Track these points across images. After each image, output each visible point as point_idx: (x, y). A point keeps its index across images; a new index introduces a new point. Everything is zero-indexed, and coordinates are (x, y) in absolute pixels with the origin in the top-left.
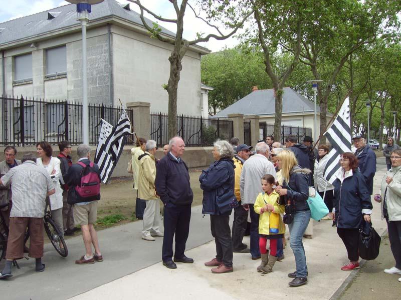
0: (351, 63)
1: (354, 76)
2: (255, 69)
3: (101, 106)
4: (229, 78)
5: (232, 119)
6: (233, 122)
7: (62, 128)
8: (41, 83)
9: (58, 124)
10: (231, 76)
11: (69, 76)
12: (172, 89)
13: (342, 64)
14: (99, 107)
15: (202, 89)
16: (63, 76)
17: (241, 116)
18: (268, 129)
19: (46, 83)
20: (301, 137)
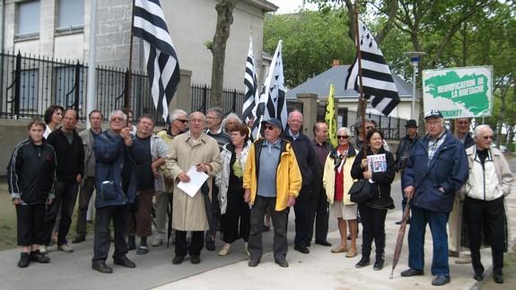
0: (464, 33)
1: (468, 52)
2: (338, 38)
3: (125, 71)
4: (303, 48)
5: (303, 100)
6: (302, 104)
7: (72, 98)
8: (50, 38)
9: (66, 93)
10: (306, 44)
11: (87, 30)
12: (218, 48)
13: (452, 34)
14: (123, 73)
15: (264, 60)
16: (80, 31)
17: (314, 97)
18: (349, 116)
19: (57, 39)
20: (393, 129)
